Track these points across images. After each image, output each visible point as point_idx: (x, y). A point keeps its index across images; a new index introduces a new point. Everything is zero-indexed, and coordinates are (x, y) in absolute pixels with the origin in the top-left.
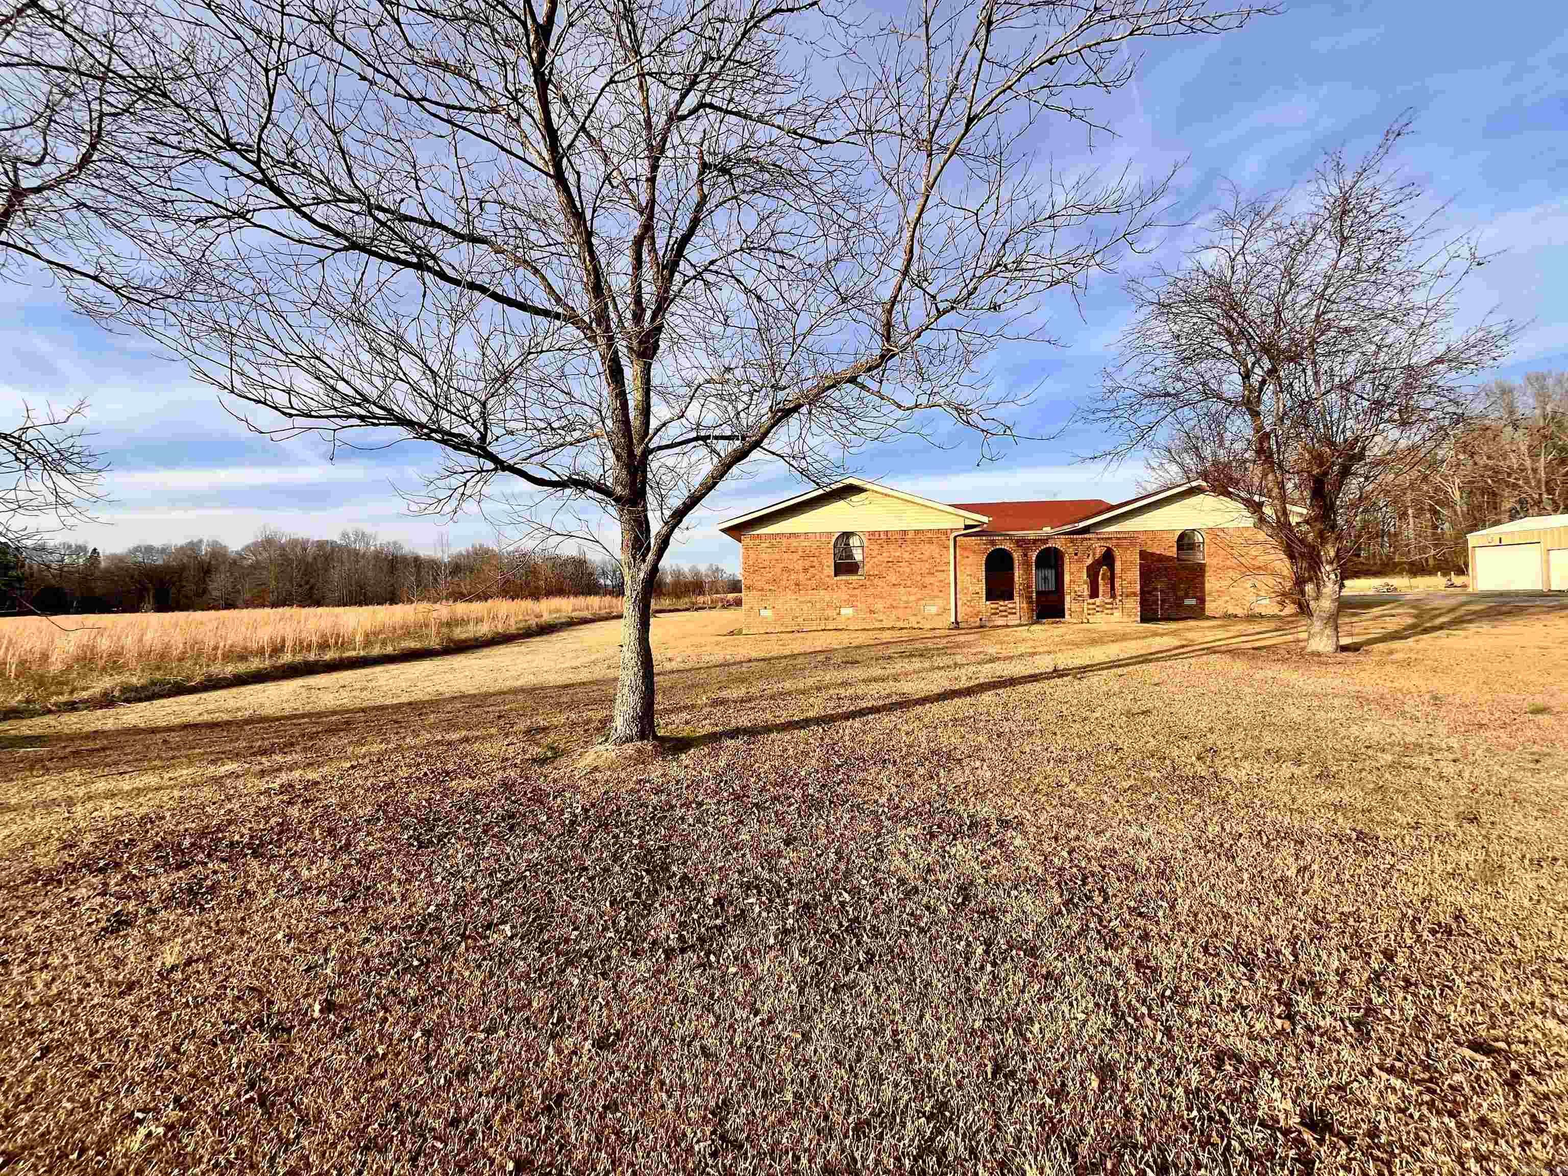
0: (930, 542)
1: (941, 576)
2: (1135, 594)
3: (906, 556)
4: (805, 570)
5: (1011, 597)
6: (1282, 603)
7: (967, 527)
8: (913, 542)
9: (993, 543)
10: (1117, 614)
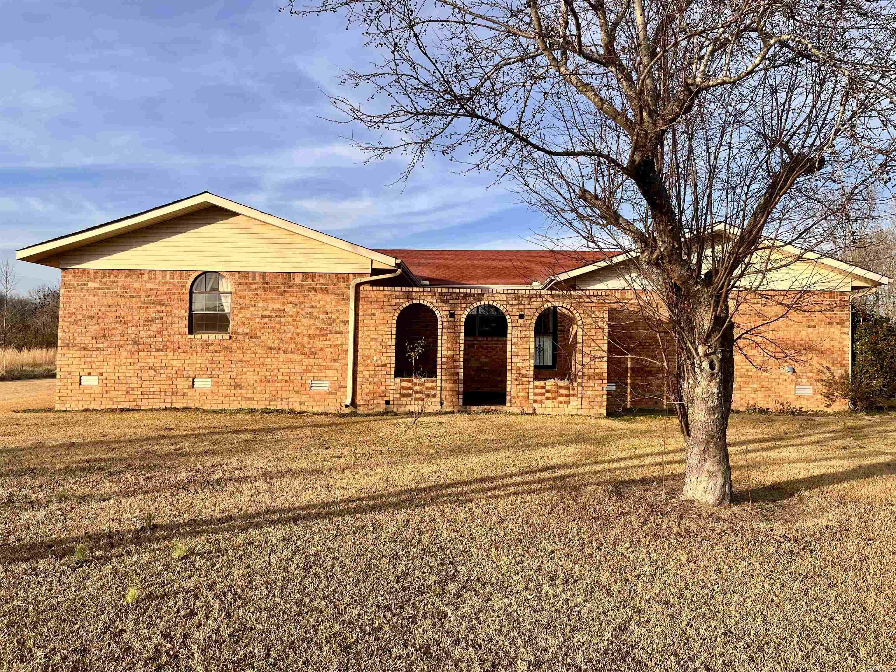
0: (325, 290)
1: (336, 339)
2: (600, 376)
3: (290, 308)
4: (149, 322)
5: (431, 373)
6: (829, 396)
7: (375, 272)
8: (301, 287)
9: (408, 296)
10: (575, 402)
